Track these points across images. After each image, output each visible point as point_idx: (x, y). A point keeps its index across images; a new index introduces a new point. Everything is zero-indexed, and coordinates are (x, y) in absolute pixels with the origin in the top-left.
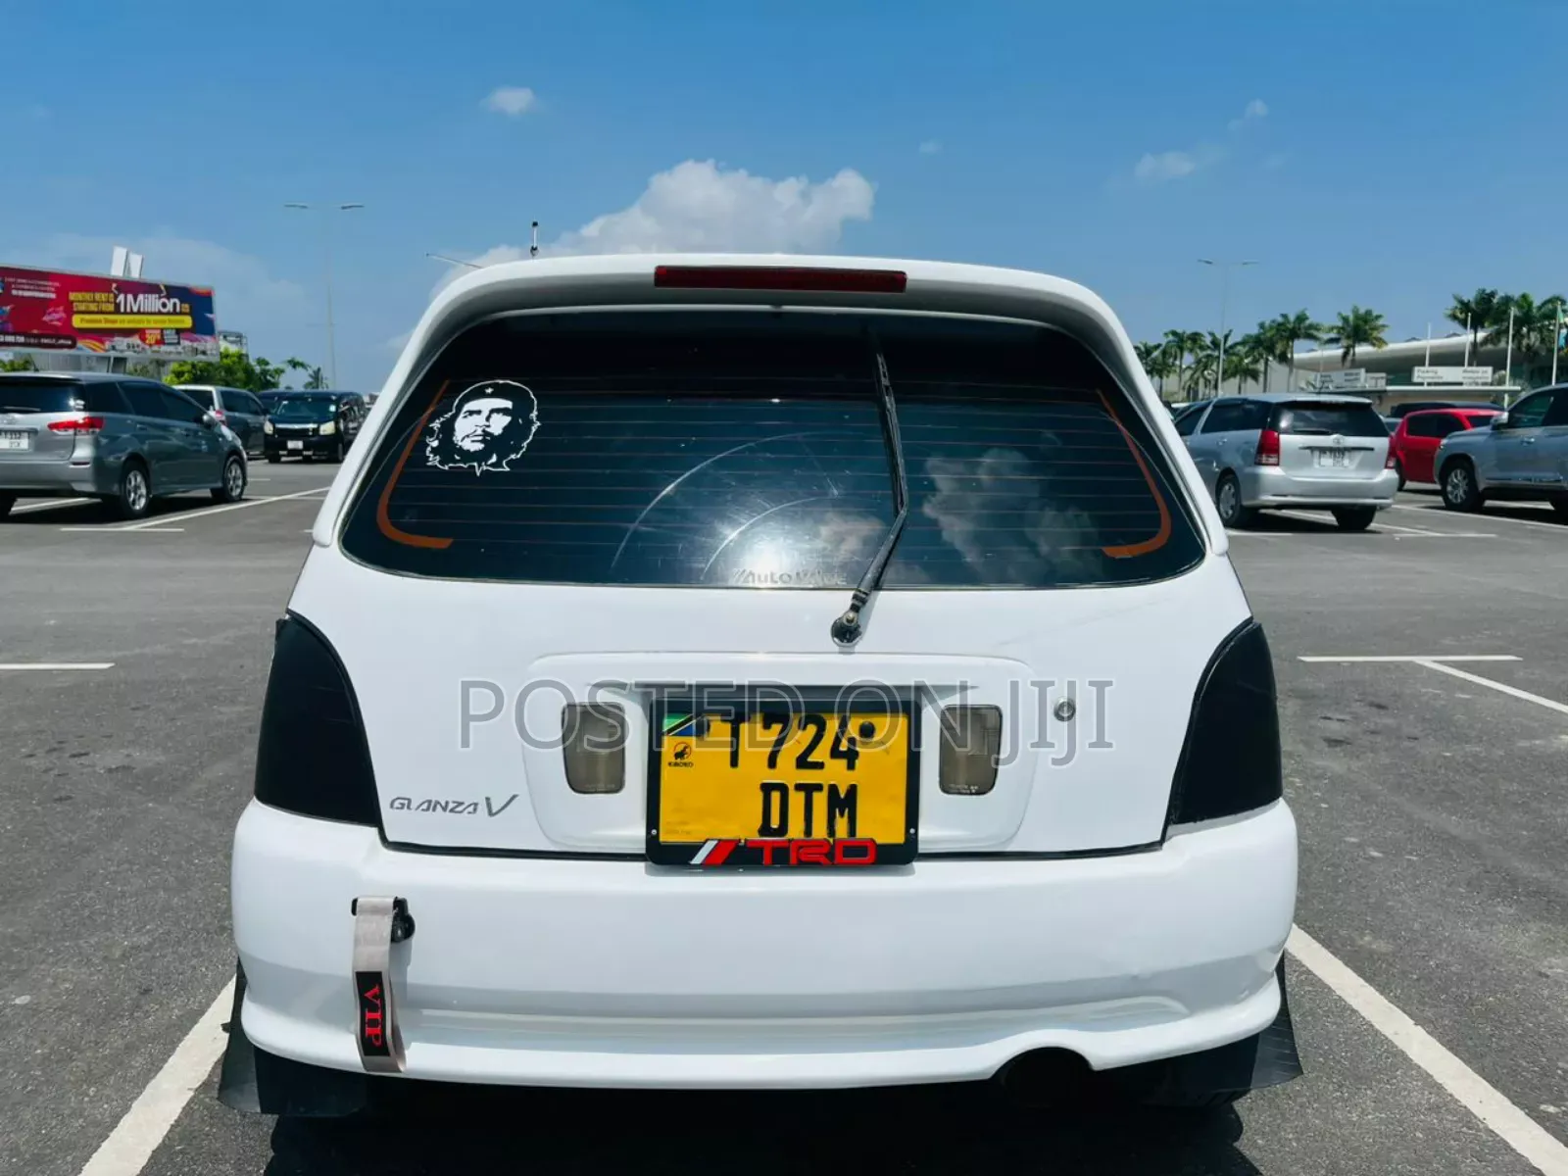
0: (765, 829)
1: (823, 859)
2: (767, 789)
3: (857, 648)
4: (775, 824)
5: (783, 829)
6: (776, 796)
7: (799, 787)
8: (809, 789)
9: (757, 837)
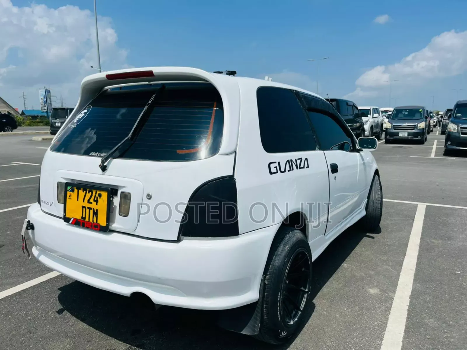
0: (82, 217)
1: (90, 227)
2: (83, 207)
3: (106, 174)
4: (84, 216)
5: (85, 218)
6: (84, 209)
7: (88, 208)
8: (90, 209)
9: (81, 219)
